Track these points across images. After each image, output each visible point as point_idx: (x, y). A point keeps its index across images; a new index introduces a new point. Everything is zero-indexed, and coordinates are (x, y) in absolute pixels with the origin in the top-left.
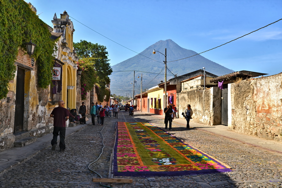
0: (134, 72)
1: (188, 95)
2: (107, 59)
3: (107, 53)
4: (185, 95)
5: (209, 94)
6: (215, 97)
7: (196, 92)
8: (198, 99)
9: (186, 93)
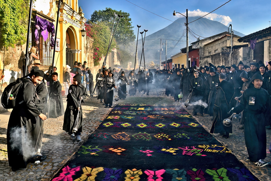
0: (161, 40)
1: (212, 59)
2: (131, 26)
3: (130, 20)
4: (209, 60)
5: (237, 56)
6: (246, 60)
7: (221, 55)
8: (224, 63)
9: (209, 57)
